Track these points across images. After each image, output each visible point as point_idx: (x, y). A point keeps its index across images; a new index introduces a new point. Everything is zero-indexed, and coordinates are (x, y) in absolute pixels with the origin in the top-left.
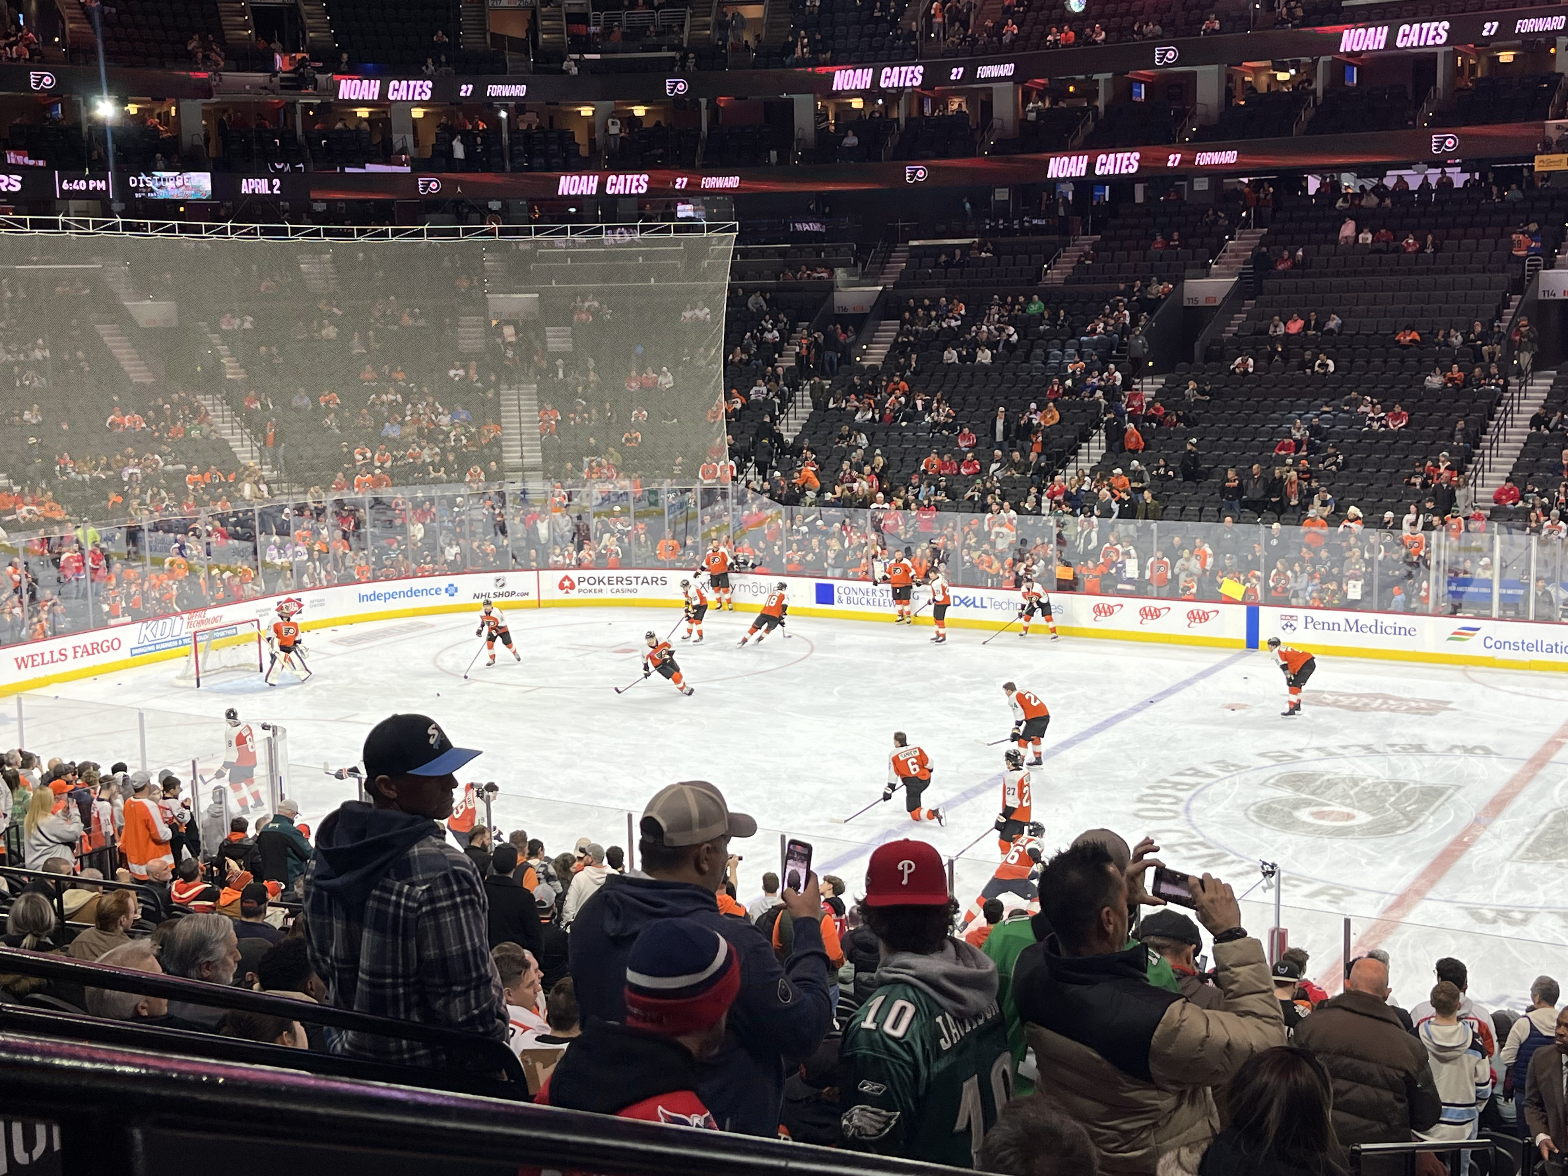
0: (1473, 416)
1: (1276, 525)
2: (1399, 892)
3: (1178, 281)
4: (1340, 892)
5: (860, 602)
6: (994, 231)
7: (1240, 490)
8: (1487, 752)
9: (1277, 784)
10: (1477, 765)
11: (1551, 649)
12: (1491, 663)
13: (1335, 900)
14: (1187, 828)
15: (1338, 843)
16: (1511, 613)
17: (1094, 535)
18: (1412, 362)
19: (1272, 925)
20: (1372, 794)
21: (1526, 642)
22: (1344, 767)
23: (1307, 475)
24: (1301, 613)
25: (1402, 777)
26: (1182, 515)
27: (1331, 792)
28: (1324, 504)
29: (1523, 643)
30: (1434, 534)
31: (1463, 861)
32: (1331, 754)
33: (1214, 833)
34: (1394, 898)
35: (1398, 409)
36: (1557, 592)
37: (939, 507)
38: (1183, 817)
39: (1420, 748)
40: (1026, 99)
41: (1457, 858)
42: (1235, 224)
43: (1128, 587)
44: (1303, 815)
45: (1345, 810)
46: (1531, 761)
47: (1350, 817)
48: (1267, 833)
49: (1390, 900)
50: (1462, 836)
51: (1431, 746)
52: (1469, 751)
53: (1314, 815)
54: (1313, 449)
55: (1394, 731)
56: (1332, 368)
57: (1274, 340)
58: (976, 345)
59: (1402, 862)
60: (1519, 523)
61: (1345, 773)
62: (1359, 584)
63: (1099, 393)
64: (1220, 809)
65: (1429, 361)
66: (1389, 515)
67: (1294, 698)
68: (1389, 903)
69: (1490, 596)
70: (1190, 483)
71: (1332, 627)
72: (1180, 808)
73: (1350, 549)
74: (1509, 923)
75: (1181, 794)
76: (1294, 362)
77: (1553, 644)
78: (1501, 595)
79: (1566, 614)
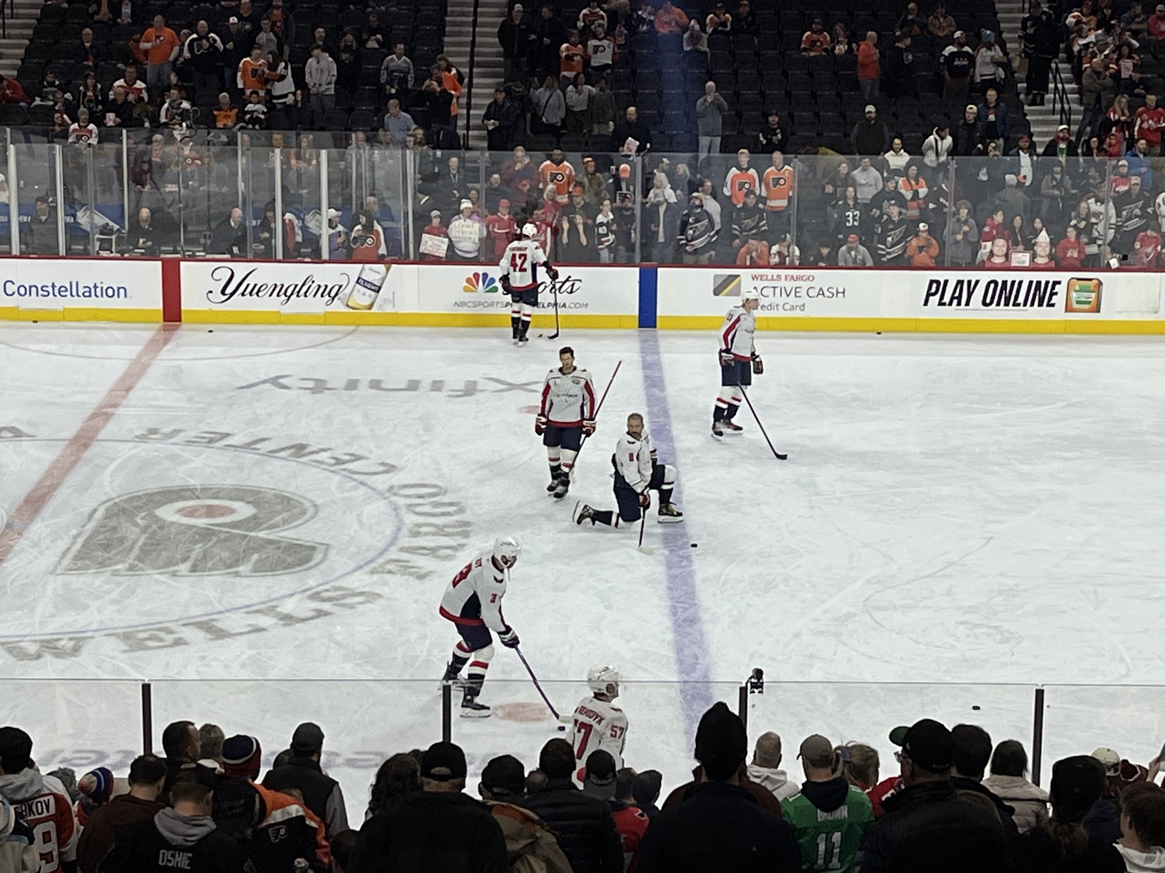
11: (89, 292)
12: (14, 315)
21: (58, 286)
29: (53, 286)
36: (91, 218)
60: (40, 127)
69: (7, 226)
74: (58, 656)
77: (91, 286)
78: (21, 224)
79: (106, 245)
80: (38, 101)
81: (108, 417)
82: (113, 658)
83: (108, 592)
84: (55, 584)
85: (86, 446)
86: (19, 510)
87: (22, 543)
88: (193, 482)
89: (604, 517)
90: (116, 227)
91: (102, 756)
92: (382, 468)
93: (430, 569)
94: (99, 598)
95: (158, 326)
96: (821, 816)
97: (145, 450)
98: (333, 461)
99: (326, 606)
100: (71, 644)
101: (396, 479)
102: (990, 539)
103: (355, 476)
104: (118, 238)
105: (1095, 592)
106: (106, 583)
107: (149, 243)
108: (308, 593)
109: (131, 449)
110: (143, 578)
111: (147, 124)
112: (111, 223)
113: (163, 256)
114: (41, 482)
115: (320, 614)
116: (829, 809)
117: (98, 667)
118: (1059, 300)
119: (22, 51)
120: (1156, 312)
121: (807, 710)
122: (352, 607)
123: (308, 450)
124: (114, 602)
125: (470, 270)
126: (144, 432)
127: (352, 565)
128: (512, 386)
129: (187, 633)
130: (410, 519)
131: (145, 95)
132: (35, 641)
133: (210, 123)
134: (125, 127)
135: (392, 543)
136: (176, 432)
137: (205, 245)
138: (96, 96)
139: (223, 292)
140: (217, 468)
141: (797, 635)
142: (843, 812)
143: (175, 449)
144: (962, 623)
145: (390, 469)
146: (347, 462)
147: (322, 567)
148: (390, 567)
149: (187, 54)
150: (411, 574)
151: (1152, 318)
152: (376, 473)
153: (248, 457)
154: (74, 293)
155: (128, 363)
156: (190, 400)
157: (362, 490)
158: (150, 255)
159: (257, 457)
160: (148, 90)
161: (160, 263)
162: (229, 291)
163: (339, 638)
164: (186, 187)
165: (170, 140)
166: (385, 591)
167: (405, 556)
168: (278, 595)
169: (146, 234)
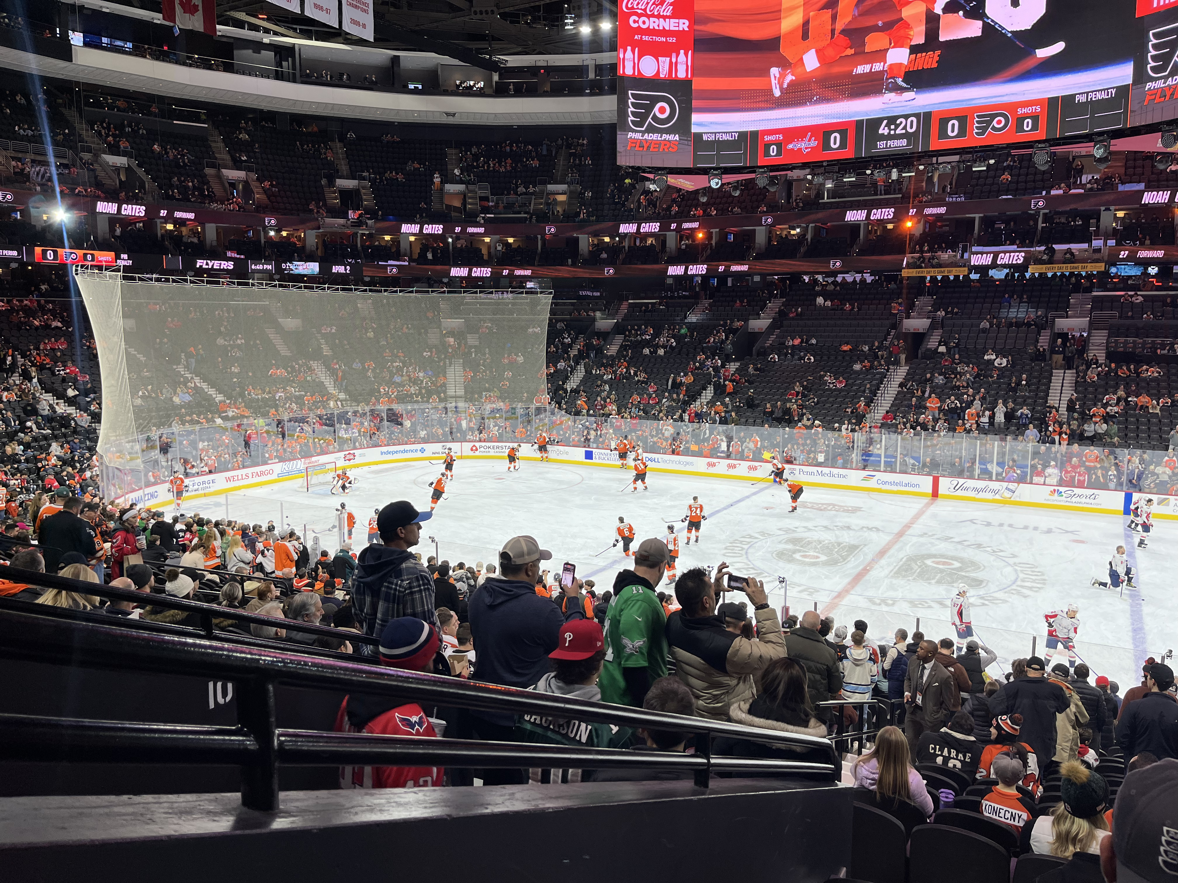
0: (874, 382)
1: (787, 429)
3: (746, 321)
5: (604, 459)
6: (666, 297)
7: (772, 412)
9: (786, 543)
10: (874, 536)
11: (906, 485)
12: (880, 491)
13: (811, 594)
14: (746, 561)
15: (812, 569)
16: (889, 469)
17: (707, 431)
18: (847, 358)
19: (783, 605)
20: (828, 547)
21: (896, 482)
22: (815, 536)
23: (801, 407)
24: (797, 467)
26: (746, 423)
27: (809, 546)
28: (808, 420)
29: (894, 482)
30: (856, 434)
31: (867, 577)
32: (810, 530)
33: (758, 564)
35: (841, 379)
36: (909, 460)
37: (640, 417)
38: (745, 556)
39: (849, 528)
40: (681, 239)
41: (864, 576)
42: (771, 296)
43: (722, 455)
44: (797, 556)
45: (815, 554)
46: (897, 534)
47: (818, 557)
48: (781, 564)
51: (853, 527)
52: (870, 529)
53: (802, 556)
54: (804, 396)
56: (812, 360)
57: (787, 347)
58: (657, 346)
60: (894, 429)
61: (816, 538)
62: (823, 455)
63: (711, 369)
64: (760, 553)
65: (855, 358)
66: (837, 425)
67: (794, 505)
69: (880, 462)
70: (750, 410)
71: (812, 473)
72: (743, 552)
73: (819, 439)
75: (744, 546)
76: (796, 357)
77: (907, 483)
78: (885, 461)
79: (913, 469)
80: (894, 421)
81: (910, 527)
85: (901, 536)
87: (876, 566)
89: (1105, 585)
90: (918, 464)
95: (930, 498)
97: (922, 540)
99: (986, 602)
104: (918, 467)
107: (929, 470)
111: (931, 430)
112: (916, 463)
113: (933, 475)
119: (890, 405)
125: (1052, 488)
128: (1067, 532)
130: (1022, 576)
131: (931, 421)
133: (954, 431)
134: (923, 431)
135: (1014, 583)
136: (934, 535)
137: (949, 472)
138: (914, 421)
139: (954, 489)
143: (933, 541)
145: (1014, 556)
149: (946, 408)
153: (959, 547)
154: (901, 485)
158: (929, 474)
161: (932, 477)
162: (957, 488)
164: (944, 452)
165: (939, 436)
167: (1019, 588)
169: (928, 467)
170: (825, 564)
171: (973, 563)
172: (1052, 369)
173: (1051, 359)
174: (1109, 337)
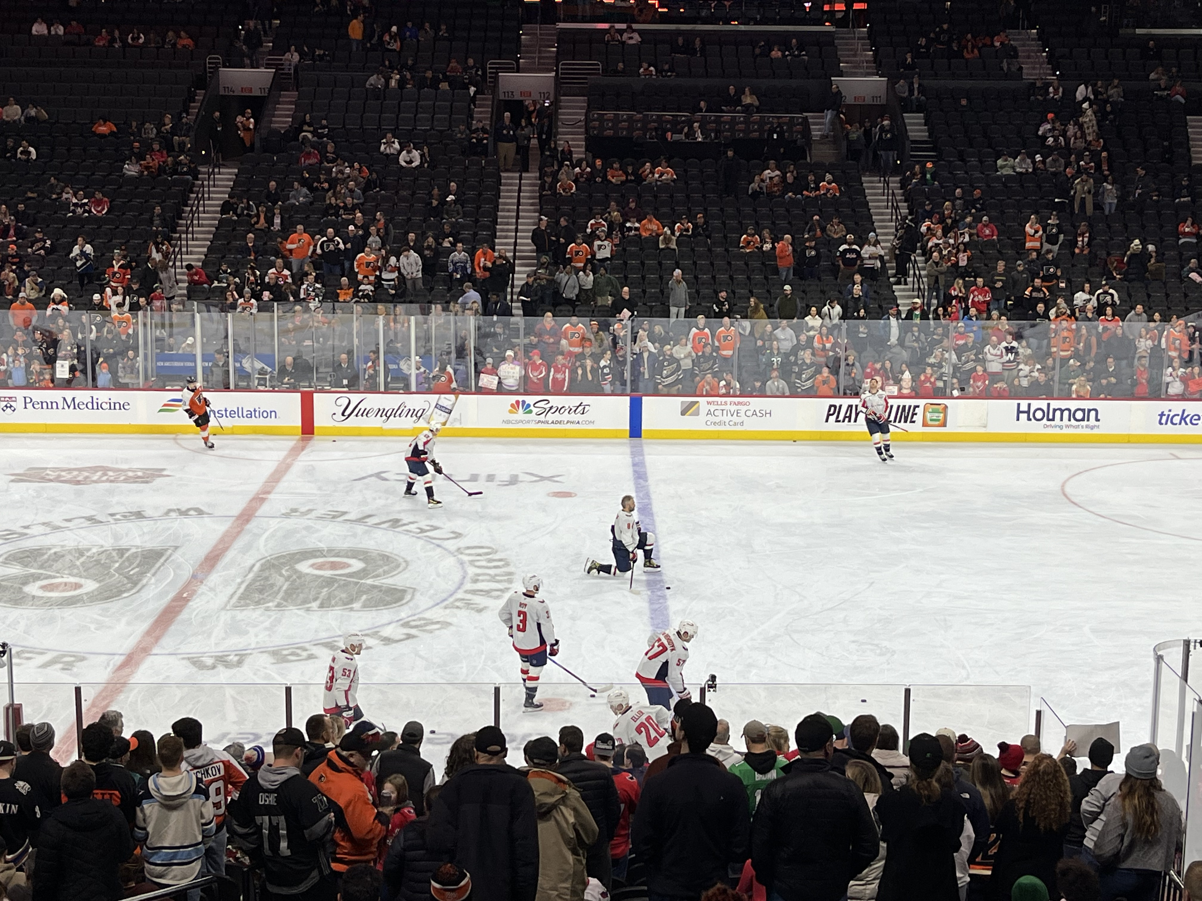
0: (170, 202)
2: (128, 652)
4: (72, 659)
8: (200, 512)
9: (6, 562)
10: (192, 525)
11: (250, 415)
13: (67, 667)
15: (68, 612)
16: (214, 384)
18: (109, 151)
19: (7, 701)
20: (98, 562)
21: (229, 410)
22: (69, 540)
23: (17, 260)
24: (19, 394)
25: (124, 543)
27: (57, 565)
28: (36, 287)
29: (226, 410)
30: (140, 313)
31: (184, 615)
32: (57, 528)
34: (123, 658)
36: (252, 363)
39: (139, 515)
41: (179, 612)
44: (33, 589)
45: (72, 580)
46: (239, 517)
47: (78, 586)
49: (119, 660)
50: (181, 593)
51: (148, 513)
52: (184, 513)
53: (43, 588)
54: (19, 233)
55: (115, 500)
56: (34, 157)
59: (129, 623)
60: (216, 301)
61: (71, 544)
65: (125, 151)
66: (98, 297)
68: (119, 663)
69: (194, 369)
71: (51, 405)
73: (63, 328)
74: (227, 667)
77: (252, 410)
78: (204, 368)
79: (262, 382)
80: (216, 284)
81: (263, 500)
82: (265, 668)
83: (262, 622)
84: (225, 617)
85: (248, 521)
86: (201, 565)
87: (203, 589)
88: (322, 545)
89: (606, 569)
90: (269, 370)
91: (257, 737)
92: (452, 535)
93: (486, 605)
94: (255, 626)
95: (297, 437)
96: (758, 777)
97: (289, 523)
98: (419, 531)
99: (413, 631)
100: (236, 659)
101: (462, 543)
102: (873, 583)
103: (434, 541)
104: (271, 377)
105: (945, 620)
106: (261, 616)
107: (292, 380)
108: (401, 622)
109: (279, 523)
110: (286, 612)
111: (291, 299)
112: (266, 367)
113: (302, 389)
114: (216, 546)
115: (409, 637)
116: (763, 772)
117: (255, 674)
118: (918, 418)
119: (206, 250)
120: (985, 427)
121: (748, 703)
122: (431, 632)
123: (400, 523)
124: (266, 629)
125: (513, 399)
126: (288, 511)
127: (431, 603)
128: (542, 479)
129: (315, 650)
130: (472, 571)
131: (290, 280)
132: (212, 657)
133: (335, 298)
134: (276, 301)
135: (459, 588)
136: (310, 511)
137: (330, 382)
138: (256, 280)
139: (343, 414)
140: (338, 536)
141: (740, 650)
142: (773, 775)
143: (310, 523)
144: (853, 642)
145: (458, 535)
146: (428, 531)
147: (411, 604)
148: (458, 604)
149: (319, 251)
150: (473, 609)
151: (983, 430)
152: (448, 539)
153: (360, 529)
154: (240, 415)
155: (276, 463)
156: (320, 489)
157: (439, 550)
158: (293, 389)
159: (367, 528)
160: (292, 276)
161: (299, 395)
162: (347, 413)
163: (422, 653)
164: (318, 342)
165: (307, 310)
166: (454, 620)
167: (469, 596)
168: (380, 624)
169: (290, 374)
170: (94, 598)
171: (386, 559)
172: (499, 170)
173: (496, 151)
174: (589, 109)
